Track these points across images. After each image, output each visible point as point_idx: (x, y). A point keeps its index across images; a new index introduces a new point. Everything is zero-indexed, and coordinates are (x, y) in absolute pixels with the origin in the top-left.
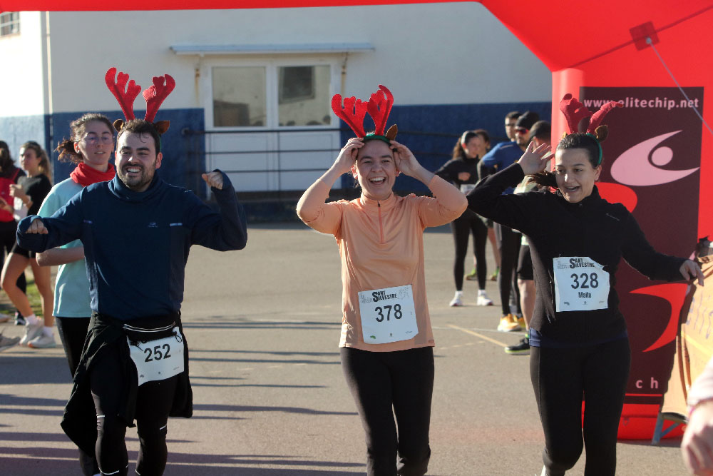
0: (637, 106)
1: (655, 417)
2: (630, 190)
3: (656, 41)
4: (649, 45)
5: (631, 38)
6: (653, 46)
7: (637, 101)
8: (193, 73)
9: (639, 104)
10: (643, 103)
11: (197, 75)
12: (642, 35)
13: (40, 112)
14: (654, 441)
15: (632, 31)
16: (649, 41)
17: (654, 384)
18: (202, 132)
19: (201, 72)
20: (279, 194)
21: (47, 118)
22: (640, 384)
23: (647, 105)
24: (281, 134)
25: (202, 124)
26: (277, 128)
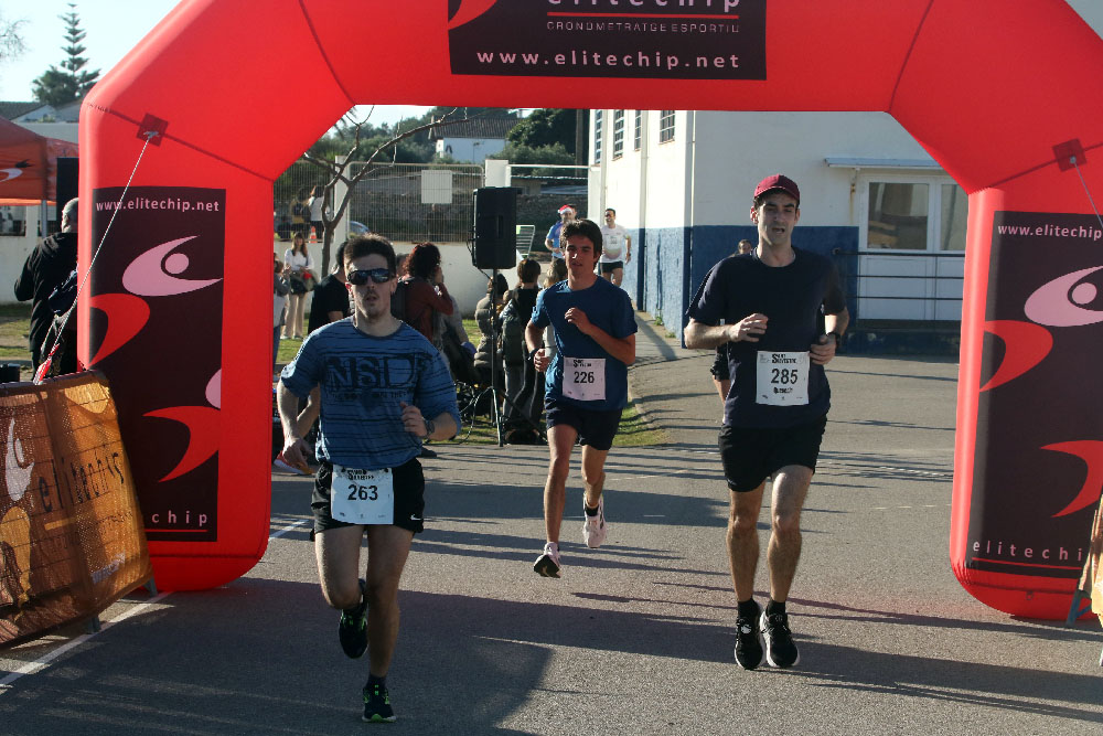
0: (1057, 235)
1: (1072, 593)
2: (1047, 331)
3: (1081, 162)
4: (1073, 165)
5: (1052, 157)
6: (1077, 168)
7: (1057, 229)
8: (849, 187)
9: (1059, 232)
10: (1064, 232)
11: (853, 191)
12: (1067, 154)
13: (681, 224)
14: (1068, 622)
15: (1055, 148)
16: (1073, 160)
17: (1064, 555)
18: (855, 253)
19: (857, 187)
20: (934, 323)
21: (688, 231)
22: (1047, 555)
23: (1069, 234)
24: (939, 258)
25: (855, 243)
26: (938, 251)
